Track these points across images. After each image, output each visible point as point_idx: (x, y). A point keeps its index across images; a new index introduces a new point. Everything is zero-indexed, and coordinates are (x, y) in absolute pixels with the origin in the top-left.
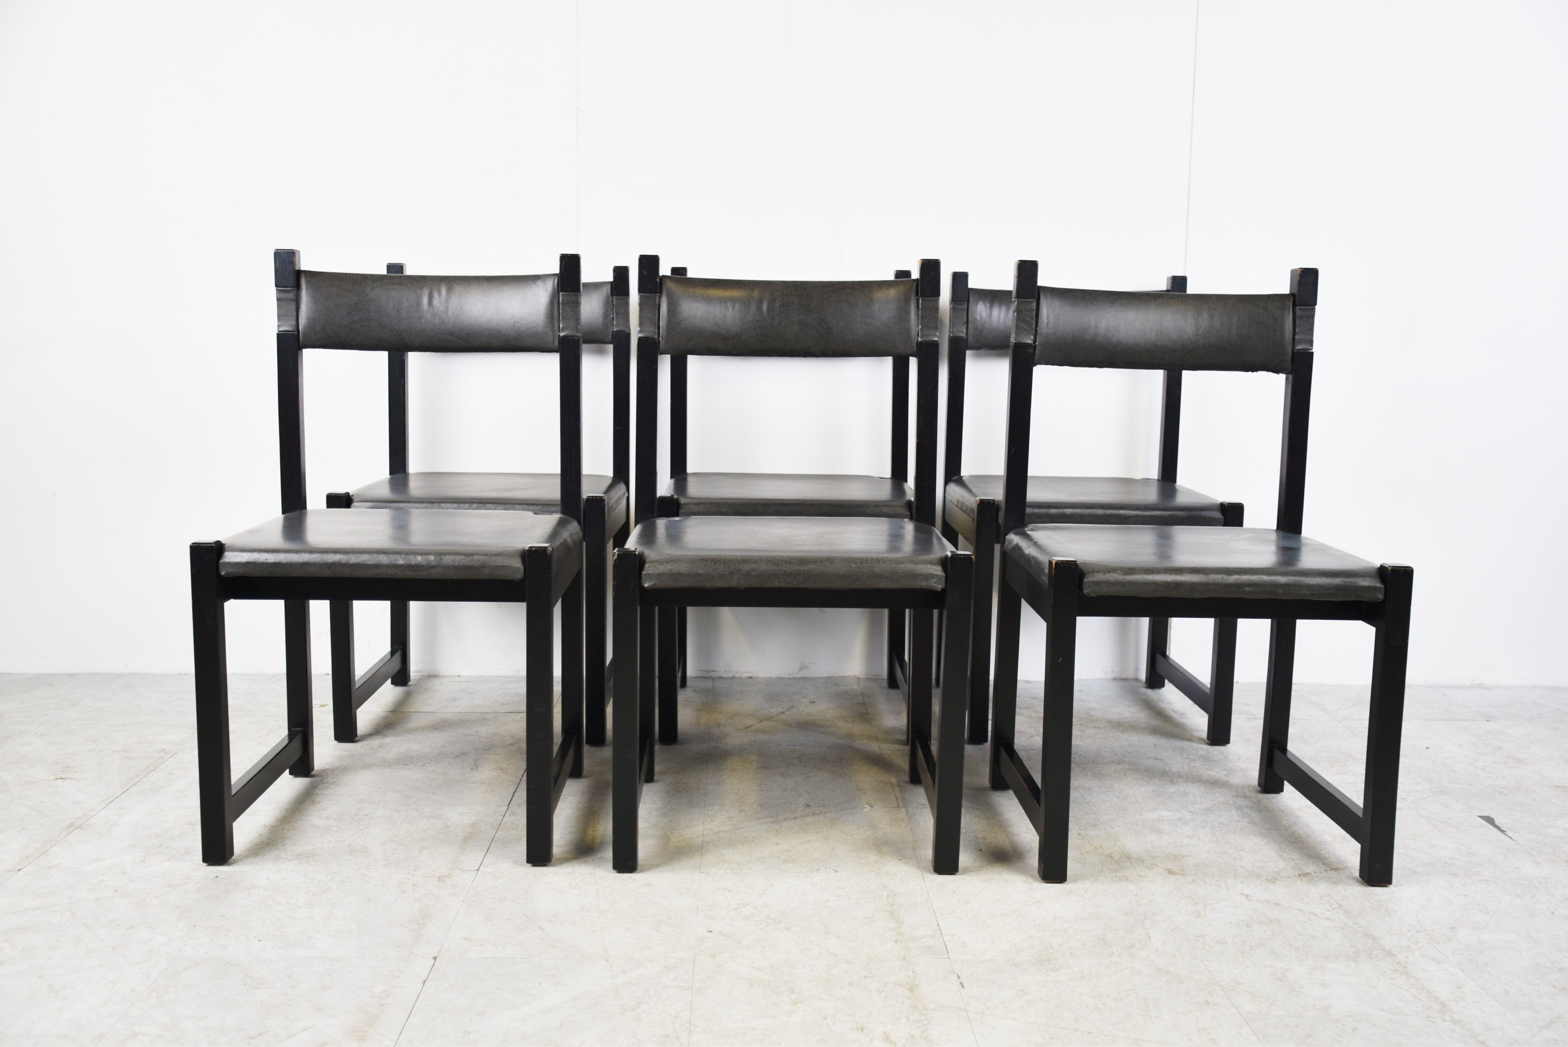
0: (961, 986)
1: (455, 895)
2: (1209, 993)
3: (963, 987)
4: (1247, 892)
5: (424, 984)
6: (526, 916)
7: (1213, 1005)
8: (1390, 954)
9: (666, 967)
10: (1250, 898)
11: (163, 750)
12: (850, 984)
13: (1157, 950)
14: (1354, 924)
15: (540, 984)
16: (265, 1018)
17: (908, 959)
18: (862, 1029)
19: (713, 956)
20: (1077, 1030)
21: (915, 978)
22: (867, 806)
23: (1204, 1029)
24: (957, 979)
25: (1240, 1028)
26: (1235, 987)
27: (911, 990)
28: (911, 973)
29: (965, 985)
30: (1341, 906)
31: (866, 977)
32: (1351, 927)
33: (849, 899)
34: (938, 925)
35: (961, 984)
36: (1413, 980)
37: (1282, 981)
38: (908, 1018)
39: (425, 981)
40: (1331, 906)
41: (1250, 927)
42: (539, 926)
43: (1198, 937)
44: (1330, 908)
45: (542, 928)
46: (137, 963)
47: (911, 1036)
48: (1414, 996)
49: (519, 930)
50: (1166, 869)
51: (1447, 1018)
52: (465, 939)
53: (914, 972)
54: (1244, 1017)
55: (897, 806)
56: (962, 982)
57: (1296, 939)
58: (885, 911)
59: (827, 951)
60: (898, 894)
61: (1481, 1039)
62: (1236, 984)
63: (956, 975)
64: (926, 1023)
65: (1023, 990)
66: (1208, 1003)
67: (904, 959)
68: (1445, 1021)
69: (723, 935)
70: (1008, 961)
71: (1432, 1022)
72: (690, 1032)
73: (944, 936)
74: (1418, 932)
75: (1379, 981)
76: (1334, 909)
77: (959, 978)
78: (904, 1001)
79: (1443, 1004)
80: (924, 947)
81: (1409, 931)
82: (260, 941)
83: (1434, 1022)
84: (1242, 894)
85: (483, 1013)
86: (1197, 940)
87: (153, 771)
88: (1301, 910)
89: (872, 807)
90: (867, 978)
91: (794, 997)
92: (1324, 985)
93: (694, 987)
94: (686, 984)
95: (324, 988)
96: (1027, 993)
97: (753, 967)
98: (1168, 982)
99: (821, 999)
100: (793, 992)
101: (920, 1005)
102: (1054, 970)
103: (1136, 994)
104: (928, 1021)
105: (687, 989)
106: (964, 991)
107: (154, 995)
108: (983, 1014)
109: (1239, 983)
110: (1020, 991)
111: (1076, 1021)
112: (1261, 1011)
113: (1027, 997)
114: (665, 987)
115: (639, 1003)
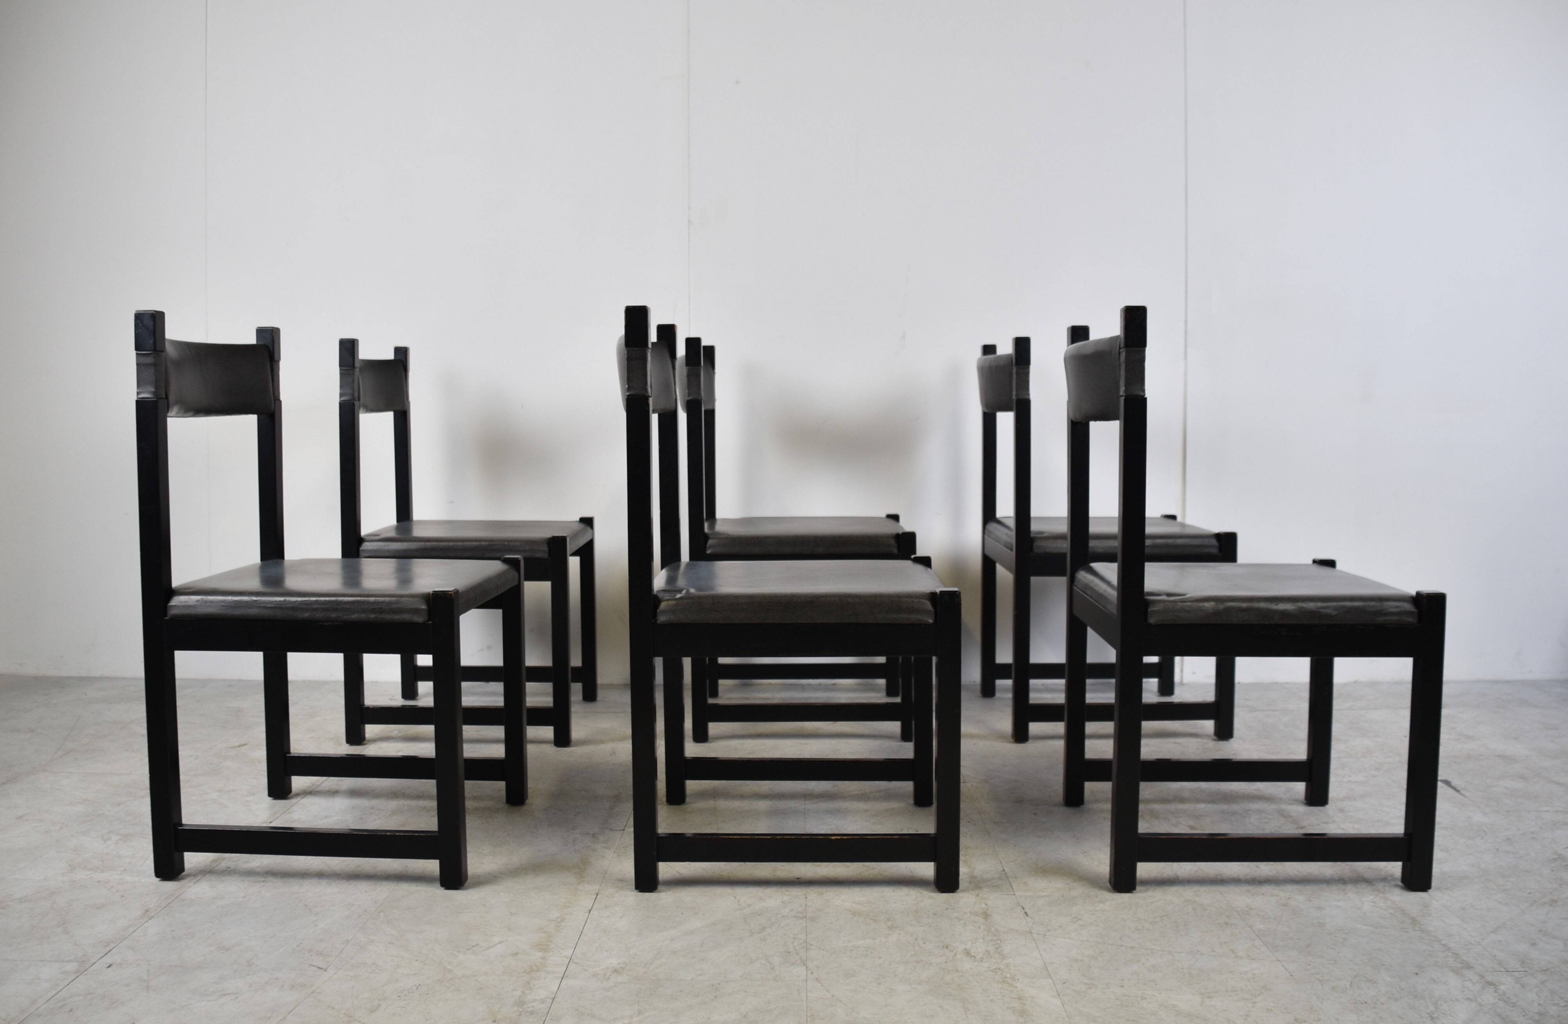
0: (1025, 916)
1: (607, 848)
2: (1228, 916)
3: (1027, 916)
5: (590, 912)
7: (1232, 925)
9: (783, 902)
12: (935, 914)
15: (682, 914)
16: (469, 935)
17: (980, 895)
18: (947, 947)
20: (1122, 946)
21: (988, 909)
23: (1225, 943)
24: (1022, 910)
25: (1254, 942)
26: (1248, 913)
27: (985, 918)
28: (984, 905)
29: (1028, 914)
31: (947, 909)
34: (1004, 870)
35: (1026, 913)
37: (1286, 906)
38: (983, 939)
39: (590, 910)
47: (987, 951)
48: (1391, 914)
50: (1189, 826)
51: (1417, 929)
53: (986, 905)
54: (1257, 933)
56: (1027, 911)
60: (969, 847)
61: (1444, 942)
63: (1021, 907)
64: (999, 942)
65: (1076, 917)
66: (1227, 924)
68: (1415, 931)
70: (1063, 896)
71: (1406, 932)
72: (807, 949)
73: (1009, 878)
75: (1364, 905)
77: (1023, 909)
78: (979, 926)
79: (1413, 919)
80: (993, 887)
83: (1407, 932)
85: (639, 934)
90: (949, 910)
91: (889, 924)
92: (1320, 908)
93: (807, 917)
94: (800, 915)
95: (512, 914)
96: (1080, 919)
97: (854, 902)
98: (1194, 909)
99: (911, 926)
100: (888, 920)
101: (993, 929)
102: (1100, 902)
103: (1169, 918)
104: (1000, 940)
105: (802, 918)
106: (1028, 919)
107: (382, 914)
108: (1045, 935)
109: (1251, 909)
110: (1074, 918)
111: (1121, 938)
112: (1270, 929)
113: (1080, 922)
114: (784, 916)
115: (764, 928)
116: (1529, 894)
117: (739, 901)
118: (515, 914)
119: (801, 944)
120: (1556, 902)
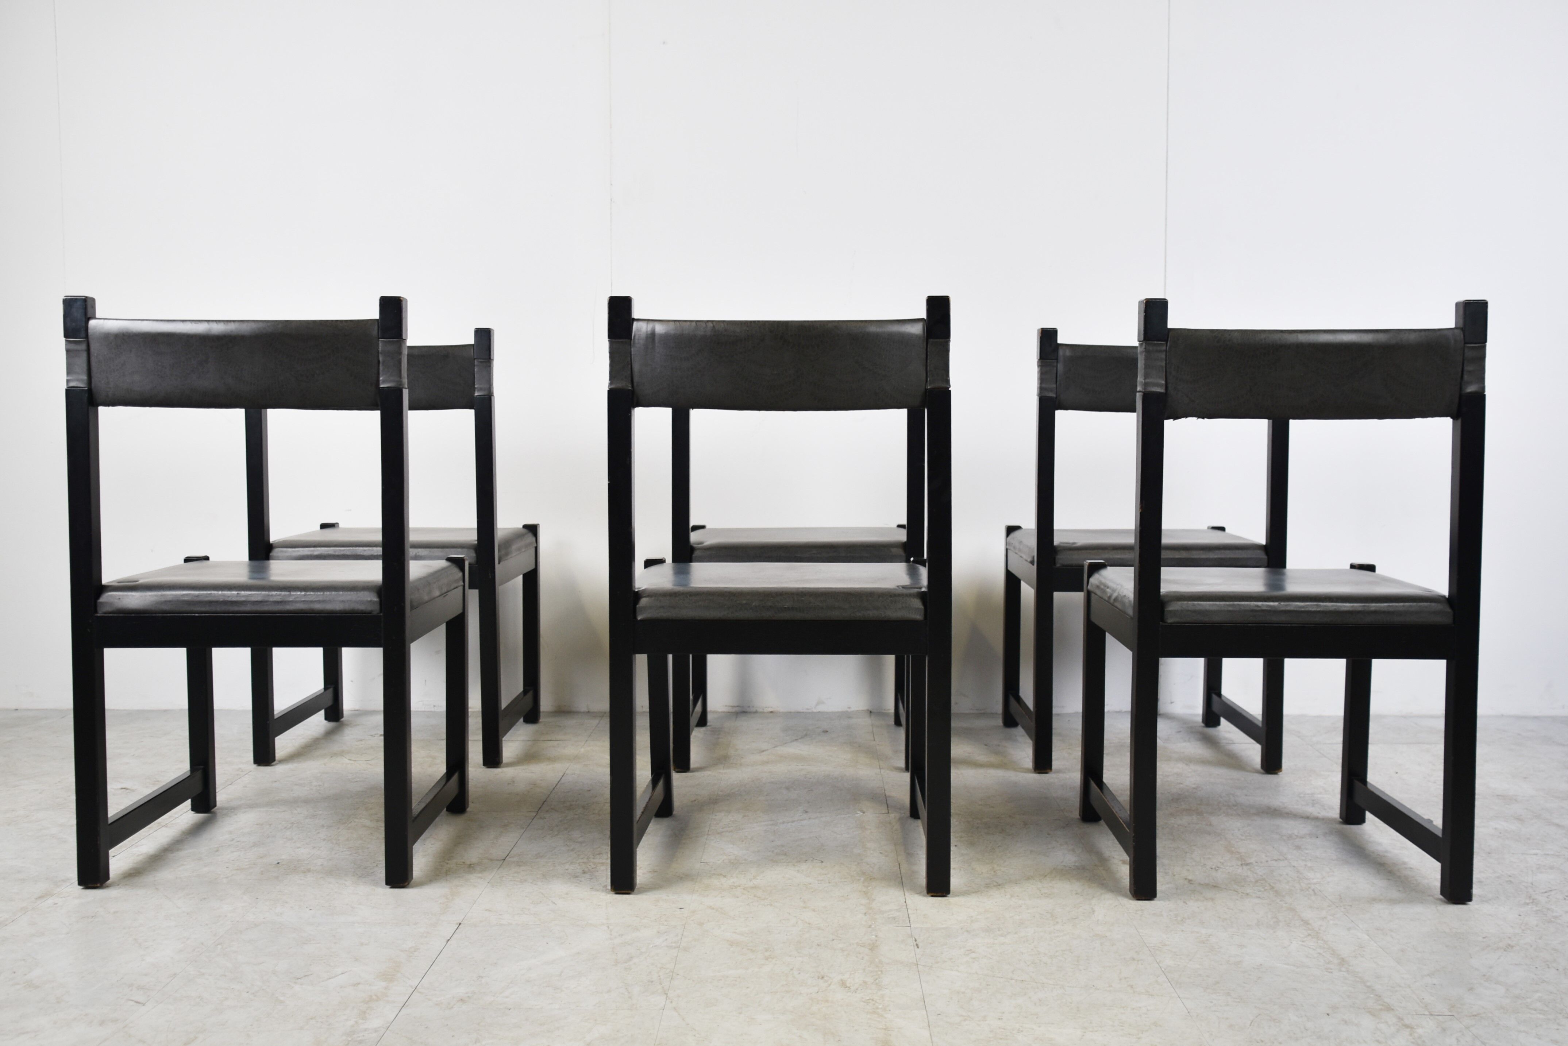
0: (916, 947)
1: (482, 878)
2: (1136, 952)
3: (918, 947)
4: (1190, 878)
5: (447, 942)
6: (542, 894)
7: (1138, 961)
8: (1306, 923)
9: (658, 932)
10: (1192, 882)
11: (240, 768)
13: (1098, 920)
14: (1281, 901)
15: (547, 943)
16: (311, 965)
17: (873, 926)
18: (823, 978)
19: (701, 924)
20: (1012, 979)
21: (876, 941)
22: (859, 812)
23: (1125, 978)
24: (914, 941)
25: (1158, 977)
26: (1160, 948)
27: (871, 949)
28: (874, 937)
29: (920, 946)
30: (1273, 888)
31: (833, 940)
32: (1278, 903)
33: (829, 883)
34: (905, 902)
35: (917, 945)
36: (1322, 942)
37: (1204, 943)
38: (864, 970)
39: (449, 940)
40: (1264, 888)
41: (1186, 904)
42: (552, 902)
43: (1137, 911)
44: (1263, 890)
45: (554, 903)
46: (207, 925)
47: (865, 982)
48: (1320, 954)
49: (534, 904)
50: (1121, 860)
51: (1343, 969)
52: (487, 910)
53: (876, 936)
54: (1163, 969)
55: (887, 811)
56: (918, 943)
57: (1225, 913)
58: (860, 891)
59: (802, 920)
61: (1368, 984)
62: (1163, 945)
63: (914, 939)
65: (971, 950)
66: (1133, 959)
67: (870, 927)
68: (1341, 971)
69: (713, 909)
70: (962, 929)
71: (1329, 972)
72: (672, 978)
73: (909, 910)
74: (1337, 907)
75: (1292, 943)
76: (1265, 890)
77: (916, 941)
78: (863, 957)
79: (1343, 960)
80: (889, 918)
81: (1329, 906)
82: (311, 910)
83: (1332, 973)
84: (1186, 879)
85: (496, 963)
86: (1136, 914)
87: (230, 784)
88: (1235, 891)
89: (864, 813)
91: (767, 954)
92: (1241, 946)
93: (681, 947)
94: (674, 945)
95: (362, 944)
96: (974, 952)
97: (735, 933)
98: (1102, 944)
99: (790, 956)
100: (767, 951)
101: (877, 960)
102: (1002, 935)
103: (1071, 953)
104: (882, 971)
105: (675, 948)
106: (918, 950)
107: (220, 947)
108: (931, 967)
109: (1165, 945)
110: (968, 950)
111: (1013, 972)
112: (1179, 965)
113: (973, 955)
114: (655, 946)
115: (631, 958)
116: (1484, 938)
117: (611, 931)
118: (366, 944)
119: (667, 974)
120: (1512, 947)
